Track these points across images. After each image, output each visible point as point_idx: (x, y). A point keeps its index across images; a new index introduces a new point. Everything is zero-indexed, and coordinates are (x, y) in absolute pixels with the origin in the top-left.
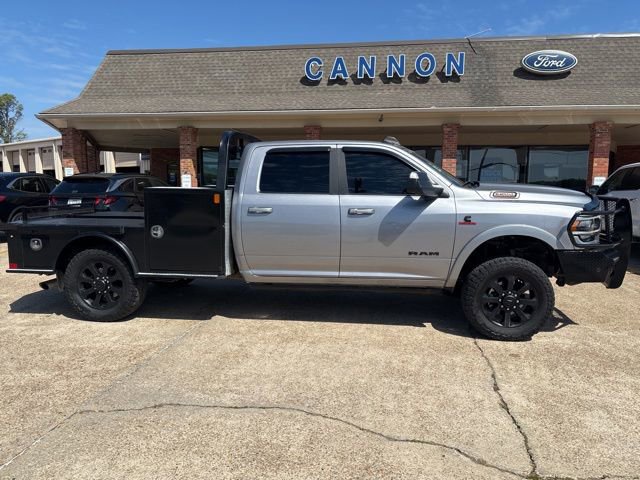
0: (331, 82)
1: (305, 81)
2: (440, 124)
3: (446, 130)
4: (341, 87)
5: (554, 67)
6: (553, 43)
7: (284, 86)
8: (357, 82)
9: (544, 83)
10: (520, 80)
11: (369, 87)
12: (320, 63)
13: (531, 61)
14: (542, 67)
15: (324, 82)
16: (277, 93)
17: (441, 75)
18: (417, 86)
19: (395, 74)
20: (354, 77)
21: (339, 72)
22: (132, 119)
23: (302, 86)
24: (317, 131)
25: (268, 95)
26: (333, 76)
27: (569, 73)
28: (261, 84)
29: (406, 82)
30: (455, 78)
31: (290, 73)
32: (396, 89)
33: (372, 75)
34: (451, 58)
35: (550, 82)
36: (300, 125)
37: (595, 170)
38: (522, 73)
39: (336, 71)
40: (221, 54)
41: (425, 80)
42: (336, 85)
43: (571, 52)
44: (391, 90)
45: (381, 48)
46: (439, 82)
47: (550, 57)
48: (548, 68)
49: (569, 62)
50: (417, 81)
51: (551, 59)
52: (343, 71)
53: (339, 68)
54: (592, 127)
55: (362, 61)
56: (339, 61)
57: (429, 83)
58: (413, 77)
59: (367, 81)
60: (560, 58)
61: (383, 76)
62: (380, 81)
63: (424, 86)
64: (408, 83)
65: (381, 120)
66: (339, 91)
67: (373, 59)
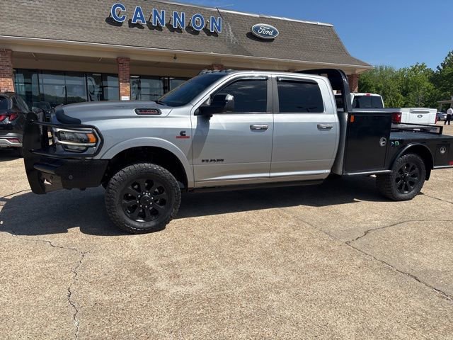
0: (131, 25)
1: (110, 21)
2: (211, 64)
3: (215, 68)
4: (140, 30)
5: (268, 35)
6: (262, 19)
7: (93, 23)
8: (151, 27)
9: (263, 44)
11: (160, 33)
12: (124, 9)
13: (257, 29)
14: (262, 34)
15: (126, 24)
16: (89, 28)
18: (193, 36)
21: (139, 18)
23: (108, 25)
24: (128, 62)
25: (81, 29)
26: (134, 21)
27: (273, 39)
28: (71, 18)
29: (185, 32)
30: (215, 34)
31: (96, 12)
32: (179, 37)
33: (163, 24)
34: (213, 20)
35: (265, 43)
36: (113, 57)
38: (251, 36)
39: (136, 18)
41: (196, 33)
42: (136, 28)
44: (175, 37)
46: (206, 35)
47: (265, 28)
48: (265, 35)
49: (275, 33)
50: (193, 33)
51: (266, 30)
52: (142, 18)
53: (139, 15)
56: (138, 10)
57: (200, 35)
58: (189, 29)
59: (159, 28)
60: (271, 30)
61: (168, 26)
62: (167, 29)
63: (197, 36)
64: (187, 33)
65: (175, 58)
66: (140, 33)
67: (163, 12)
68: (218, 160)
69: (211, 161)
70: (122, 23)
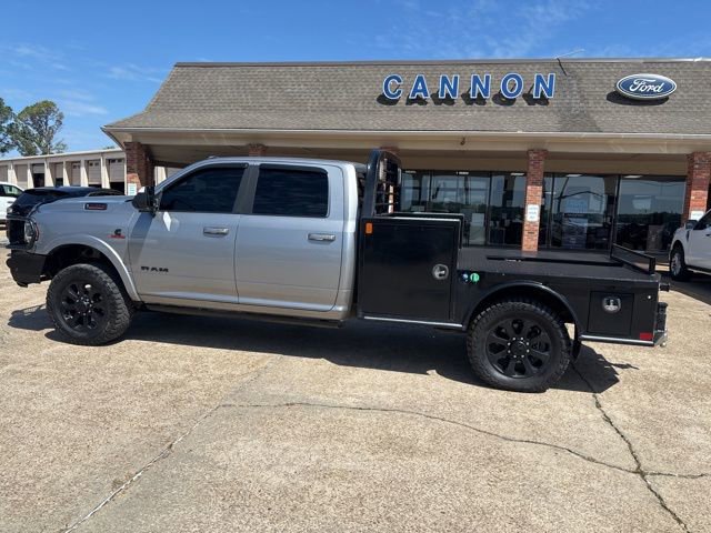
0: (410, 102)
1: (382, 100)
2: (526, 149)
3: (532, 155)
4: (421, 107)
5: (651, 92)
6: (650, 66)
7: (360, 105)
8: (438, 101)
9: (640, 108)
10: (614, 105)
11: (451, 108)
12: (399, 81)
13: (626, 85)
14: (637, 92)
15: (403, 101)
16: (352, 112)
17: (528, 97)
18: (502, 108)
19: (479, 94)
20: (434, 97)
21: (420, 91)
22: (197, 135)
23: (378, 105)
25: (343, 114)
26: (413, 95)
27: (667, 98)
28: (336, 101)
29: (491, 103)
30: (543, 101)
31: (367, 90)
32: (479, 111)
33: (455, 95)
34: (540, 79)
35: (646, 107)
37: (692, 203)
38: (616, 97)
39: (416, 90)
40: (293, 69)
41: (510, 102)
42: (416, 105)
43: (670, 77)
44: (474, 112)
45: (465, 67)
46: (526, 105)
47: (647, 81)
48: (645, 93)
49: (667, 87)
50: (503, 104)
51: (648, 84)
52: (424, 90)
53: (420, 87)
54: (690, 158)
55: (445, 81)
56: (420, 79)
57: (515, 105)
58: (498, 98)
59: (449, 101)
60: (658, 83)
61: (466, 97)
62: (463, 101)
63: (509, 108)
64: (493, 104)
65: (462, 143)
66: (419, 111)
67: (456, 78)
68: (161, 270)
69: (153, 269)
70: (397, 101)
